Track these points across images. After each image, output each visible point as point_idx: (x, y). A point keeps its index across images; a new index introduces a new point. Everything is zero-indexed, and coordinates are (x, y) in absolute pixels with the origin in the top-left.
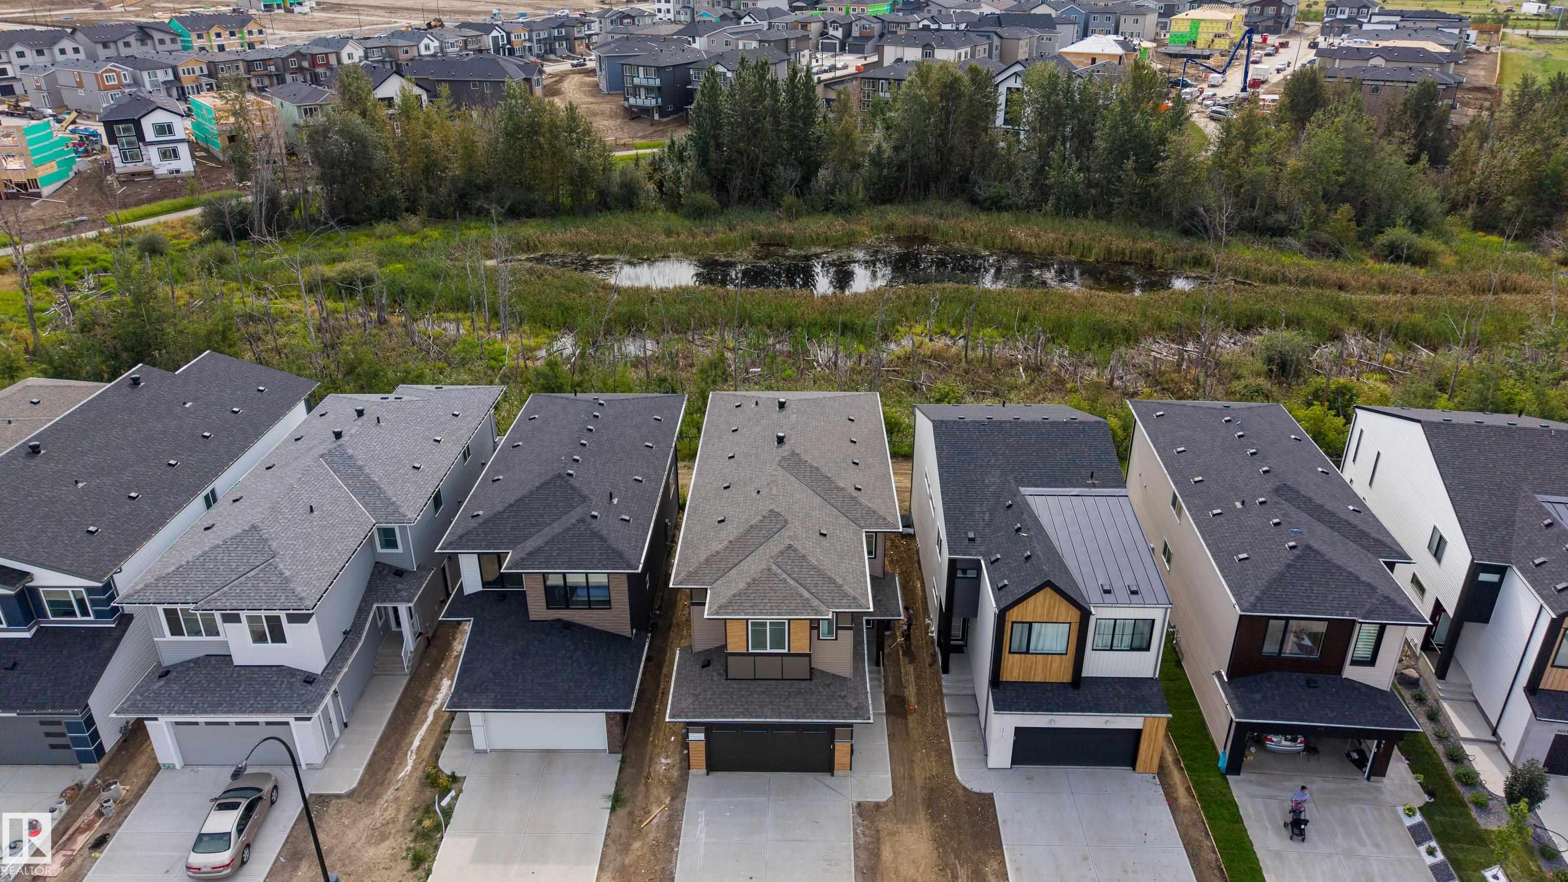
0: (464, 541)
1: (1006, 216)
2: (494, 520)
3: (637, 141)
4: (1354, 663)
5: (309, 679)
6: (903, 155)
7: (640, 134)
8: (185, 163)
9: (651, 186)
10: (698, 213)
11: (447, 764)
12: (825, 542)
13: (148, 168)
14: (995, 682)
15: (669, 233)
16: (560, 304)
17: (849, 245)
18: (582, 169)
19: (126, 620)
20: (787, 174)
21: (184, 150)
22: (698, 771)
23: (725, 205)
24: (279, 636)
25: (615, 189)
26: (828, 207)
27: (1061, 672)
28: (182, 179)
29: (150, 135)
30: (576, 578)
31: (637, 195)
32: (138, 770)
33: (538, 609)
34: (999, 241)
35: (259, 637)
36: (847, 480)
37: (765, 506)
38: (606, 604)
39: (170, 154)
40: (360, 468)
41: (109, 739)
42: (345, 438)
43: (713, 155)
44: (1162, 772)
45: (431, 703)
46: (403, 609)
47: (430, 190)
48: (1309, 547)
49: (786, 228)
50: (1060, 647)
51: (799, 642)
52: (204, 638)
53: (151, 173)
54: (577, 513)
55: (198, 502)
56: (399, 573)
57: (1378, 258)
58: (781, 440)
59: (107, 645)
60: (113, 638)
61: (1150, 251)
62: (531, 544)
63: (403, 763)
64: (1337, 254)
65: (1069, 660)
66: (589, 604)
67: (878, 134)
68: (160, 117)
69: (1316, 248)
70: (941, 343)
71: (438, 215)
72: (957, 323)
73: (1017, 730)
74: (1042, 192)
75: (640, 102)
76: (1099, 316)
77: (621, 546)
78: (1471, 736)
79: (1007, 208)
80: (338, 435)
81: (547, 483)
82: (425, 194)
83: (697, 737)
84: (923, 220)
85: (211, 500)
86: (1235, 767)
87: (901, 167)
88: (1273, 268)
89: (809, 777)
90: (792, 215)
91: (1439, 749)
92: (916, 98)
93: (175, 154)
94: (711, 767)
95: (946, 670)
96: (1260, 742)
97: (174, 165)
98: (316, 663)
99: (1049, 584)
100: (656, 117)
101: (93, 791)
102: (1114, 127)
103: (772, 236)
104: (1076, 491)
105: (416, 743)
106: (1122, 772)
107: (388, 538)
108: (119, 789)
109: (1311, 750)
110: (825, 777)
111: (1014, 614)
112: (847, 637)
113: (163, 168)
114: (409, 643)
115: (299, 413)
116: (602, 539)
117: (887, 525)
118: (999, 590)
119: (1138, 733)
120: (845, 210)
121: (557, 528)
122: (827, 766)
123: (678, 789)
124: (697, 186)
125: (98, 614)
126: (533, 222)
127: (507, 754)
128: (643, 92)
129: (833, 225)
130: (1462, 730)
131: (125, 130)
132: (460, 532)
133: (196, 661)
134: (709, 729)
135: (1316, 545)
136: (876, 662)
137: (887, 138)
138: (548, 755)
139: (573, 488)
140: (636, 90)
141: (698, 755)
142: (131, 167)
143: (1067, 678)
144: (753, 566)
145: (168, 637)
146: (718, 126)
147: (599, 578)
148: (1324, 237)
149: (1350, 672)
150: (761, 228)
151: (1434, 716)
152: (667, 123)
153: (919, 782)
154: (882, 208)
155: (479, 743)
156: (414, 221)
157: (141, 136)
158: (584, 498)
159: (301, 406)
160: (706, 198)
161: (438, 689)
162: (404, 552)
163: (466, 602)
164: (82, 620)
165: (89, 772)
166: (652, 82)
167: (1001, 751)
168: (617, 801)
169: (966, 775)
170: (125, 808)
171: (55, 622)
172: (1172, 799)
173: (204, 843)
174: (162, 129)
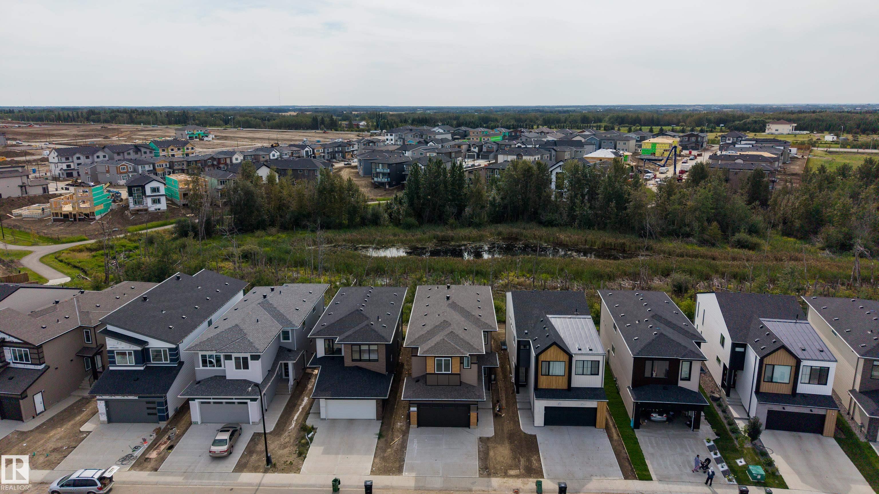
0: (319, 333)
1: (555, 229)
2: (331, 326)
3: (378, 198)
4: (682, 379)
5: (256, 386)
6: (506, 202)
7: (379, 195)
8: (163, 206)
9: (386, 215)
10: (409, 227)
11: (309, 422)
12: (466, 332)
13: (146, 208)
14: (536, 388)
15: (395, 235)
16: (345, 264)
17: (480, 241)
18: (354, 207)
19: (181, 364)
20: (449, 209)
21: (163, 200)
22: (414, 425)
23: (421, 223)
24: (246, 367)
25: (369, 216)
26: (470, 224)
27: (562, 384)
28: (161, 213)
29: (148, 192)
30: (364, 346)
31: (379, 219)
32: (183, 423)
33: (348, 363)
34: (551, 239)
35: (238, 367)
36: (476, 313)
37: (442, 319)
38: (377, 359)
39: (156, 201)
40: (275, 308)
41: (171, 413)
42: (268, 298)
43: (416, 201)
44: (607, 428)
45: (300, 405)
46: (290, 364)
47: (281, 216)
48: (662, 334)
49: (450, 233)
50: (562, 373)
51: (455, 368)
52: (215, 368)
53: (146, 210)
54: (366, 323)
55: (206, 323)
56: (290, 351)
57: (733, 246)
58: (448, 298)
59: (175, 372)
60: (177, 370)
61: (624, 244)
62: (347, 334)
63: (291, 424)
64: (713, 245)
65: (565, 379)
66: (370, 359)
67: (494, 192)
68: (154, 184)
69: (703, 242)
70: (522, 279)
71: (284, 228)
72: (530, 271)
73: (546, 408)
74: (573, 218)
75: (379, 180)
76: (596, 269)
77: (384, 334)
78: (738, 417)
79: (556, 225)
80: (265, 297)
81: (352, 313)
82: (279, 218)
83: (414, 409)
84: (515, 230)
85: (210, 323)
86: (637, 425)
87: (505, 207)
88: (682, 251)
89: (460, 429)
90: (453, 227)
91: (725, 422)
92: (511, 176)
93: (159, 201)
94: (419, 425)
95: (518, 392)
97: (158, 206)
98: (259, 379)
99: (555, 343)
100: (387, 187)
101: (166, 430)
102: (606, 188)
103: (443, 237)
104: (570, 316)
105: (295, 418)
106: (592, 428)
107: (286, 335)
108: (176, 431)
109: (670, 420)
110: (467, 429)
111: (542, 357)
112: (475, 367)
113: (152, 207)
114: (291, 382)
115: (240, 295)
116: (375, 331)
117: (492, 328)
118: (536, 348)
119: (595, 409)
120: (478, 226)
121: (357, 328)
122: (467, 424)
123: (405, 433)
124: (408, 215)
125: (171, 360)
126: (330, 231)
127: (334, 421)
128: (381, 175)
129: (473, 232)
130: (735, 415)
131: (137, 190)
132: (317, 330)
133: (211, 378)
134: (419, 405)
135: (664, 333)
137: (498, 194)
138: (351, 421)
139: (363, 315)
140: (378, 175)
141: (414, 418)
142: (137, 207)
143: (565, 387)
144: (437, 339)
145: (201, 368)
146: (418, 188)
147: (373, 347)
148: (706, 237)
149: (681, 384)
150: (438, 233)
151: (724, 411)
152: (392, 190)
153: (506, 431)
154: (496, 225)
155: (323, 416)
156: (274, 230)
157: (144, 193)
158: (367, 318)
159: (242, 292)
160: (412, 220)
161: (303, 400)
162: (292, 342)
163: (318, 361)
164: (165, 363)
165: (163, 425)
166: (385, 171)
167: (539, 418)
168: (380, 436)
169: (525, 427)
170: (179, 437)
171: (153, 363)
172: (610, 437)
173: (216, 443)
174: (154, 190)
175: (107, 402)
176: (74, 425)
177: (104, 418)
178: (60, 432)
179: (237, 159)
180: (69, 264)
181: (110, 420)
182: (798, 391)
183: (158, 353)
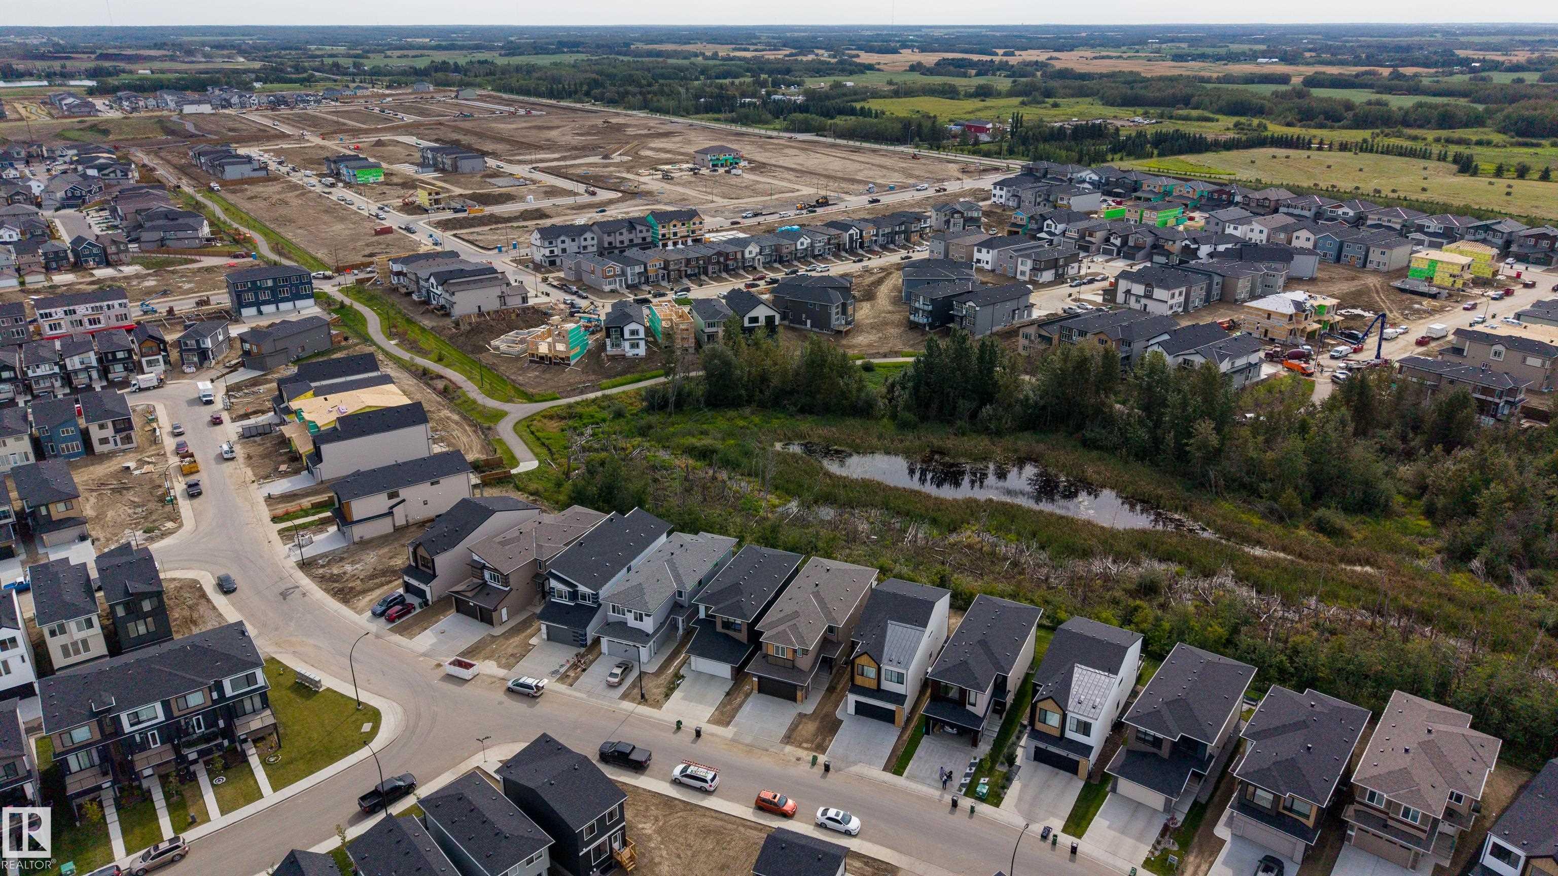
0: (700, 600)
2: (713, 595)
4: (969, 704)
5: (648, 635)
6: (1041, 403)
7: (911, 342)
8: (642, 351)
9: (883, 403)
11: (682, 672)
12: (809, 625)
13: (623, 353)
14: (853, 684)
17: (985, 459)
19: (600, 605)
21: (642, 344)
22: (755, 691)
24: (641, 620)
25: (862, 402)
26: (986, 431)
27: (873, 685)
28: (638, 359)
29: (627, 335)
30: (732, 619)
31: (873, 408)
32: (595, 652)
33: (719, 628)
35: (636, 619)
36: (833, 605)
37: (796, 608)
38: (740, 631)
39: (635, 346)
40: (676, 569)
41: (589, 642)
42: (674, 556)
44: (899, 728)
45: (683, 653)
46: (680, 619)
48: (966, 662)
50: (874, 677)
51: (789, 655)
52: (621, 616)
53: (624, 355)
54: (738, 597)
55: (625, 569)
56: (682, 607)
57: (1307, 527)
58: (817, 585)
59: (594, 612)
60: (596, 610)
62: (721, 606)
63: (670, 668)
65: (876, 682)
66: (735, 630)
68: (633, 326)
69: (1270, 513)
71: (762, 407)
73: (856, 702)
77: (747, 613)
79: (1097, 448)
80: (672, 555)
81: (732, 586)
82: (758, 393)
83: (757, 680)
85: (629, 569)
86: (928, 732)
90: (958, 433)
93: (638, 346)
94: (759, 691)
97: (636, 351)
98: (650, 631)
99: (866, 653)
100: (927, 329)
101: (583, 656)
103: (939, 447)
104: (907, 625)
105: (674, 665)
106: (889, 724)
107: (680, 594)
108: (591, 657)
109: (958, 734)
110: (791, 703)
111: (858, 661)
112: (809, 658)
113: (630, 352)
114: (681, 631)
115: (663, 538)
116: (743, 609)
117: (838, 624)
119: (895, 712)
120: (994, 434)
121: (730, 602)
122: (793, 699)
123: (747, 695)
124: (907, 408)
125: (593, 602)
127: (700, 673)
128: (920, 313)
129: (982, 443)
131: (615, 331)
132: (702, 597)
133: (617, 622)
134: (760, 678)
135: (971, 661)
138: (713, 677)
139: (739, 589)
140: (916, 311)
141: (756, 686)
142: (615, 351)
143: (875, 687)
144: (781, 628)
145: (611, 613)
147: (739, 621)
152: (933, 334)
153: (823, 711)
155: (693, 668)
157: (622, 335)
158: (741, 593)
159: (665, 535)
161: (685, 649)
162: (684, 600)
163: (699, 621)
164: (588, 603)
165: (582, 650)
166: (926, 308)
167: (851, 709)
168: (728, 694)
169: (839, 714)
170: (592, 662)
171: (581, 602)
172: (900, 737)
173: (612, 675)
174: (633, 332)
175: (548, 626)
176: (526, 637)
177: (545, 636)
178: (516, 640)
179: (750, 252)
180: (538, 439)
181: (549, 639)
182: (1064, 735)
183: (584, 597)
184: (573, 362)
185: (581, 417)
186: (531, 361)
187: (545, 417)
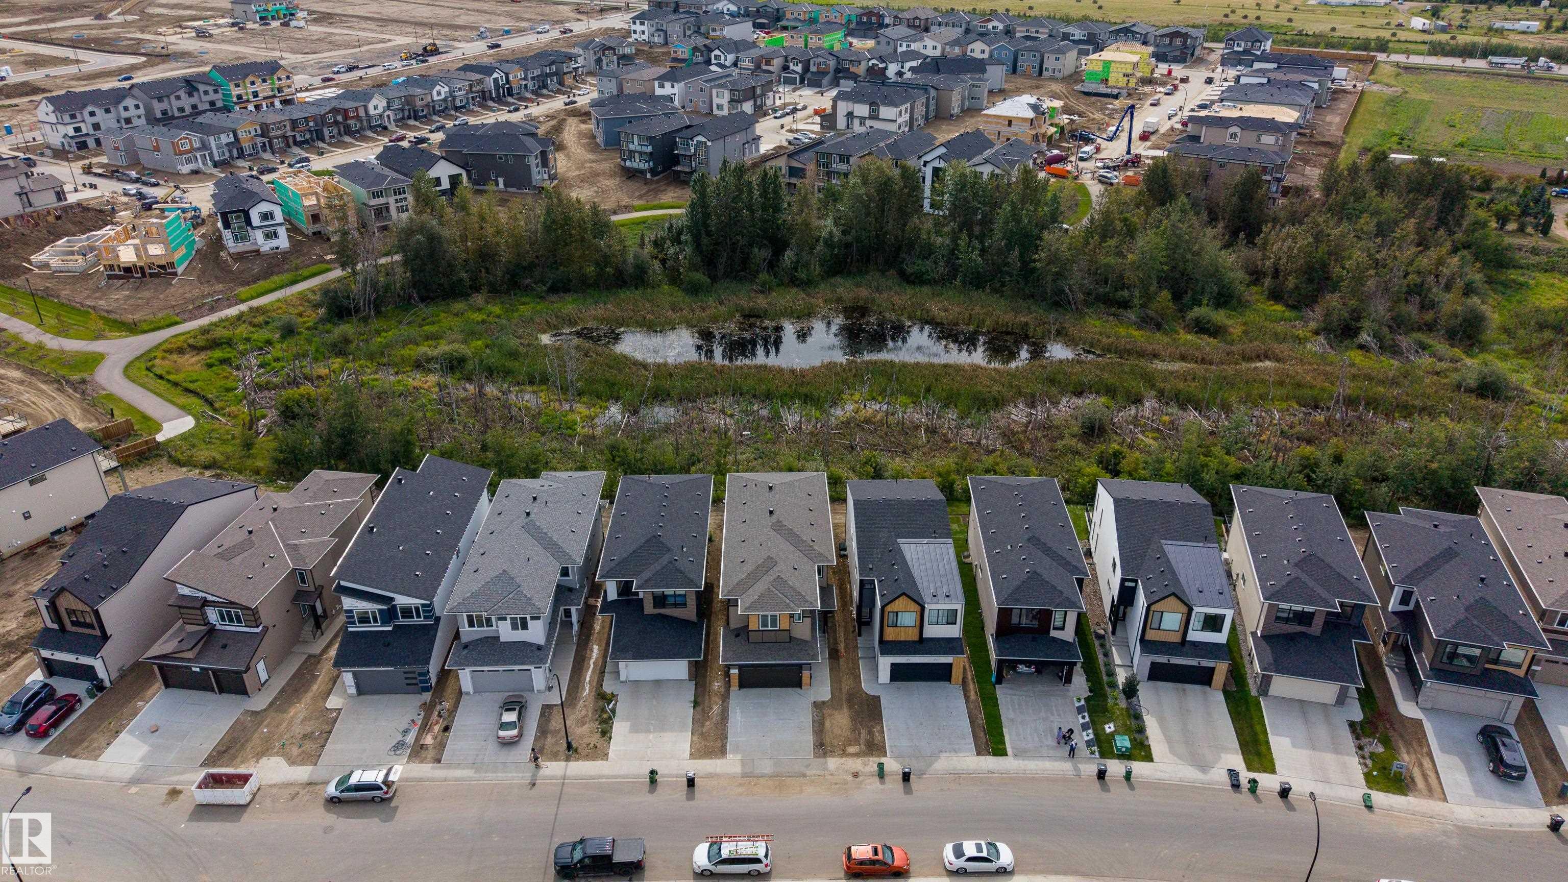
1: (926, 289)
2: (624, 562)
3: (637, 203)
4: (1055, 629)
5: (539, 648)
6: (849, 238)
7: (637, 194)
8: (283, 242)
9: (656, 265)
10: (694, 290)
11: (608, 688)
12: (796, 573)
13: (254, 248)
14: (881, 641)
15: (674, 308)
16: (607, 381)
19: (438, 619)
20: (761, 254)
21: (282, 232)
22: (734, 688)
23: (714, 279)
24: (525, 627)
25: (631, 270)
26: (794, 282)
27: (913, 636)
28: (281, 253)
29: (256, 220)
30: (669, 591)
31: (646, 273)
32: (453, 695)
33: (649, 608)
34: (918, 313)
35: (514, 627)
37: (765, 553)
38: (684, 605)
39: (271, 235)
40: (546, 534)
41: (433, 681)
42: (532, 516)
43: (705, 241)
44: (964, 683)
45: (590, 658)
46: (573, 610)
47: (488, 273)
48: (1035, 572)
49: (762, 302)
50: (913, 624)
51: (784, 624)
52: (485, 628)
53: (258, 251)
54: (666, 557)
55: (456, 554)
56: (570, 590)
57: (1188, 329)
58: (771, 512)
59: (432, 633)
60: (434, 628)
62: (647, 575)
63: (584, 689)
65: (917, 630)
66: (676, 605)
67: (829, 222)
68: (264, 207)
70: (872, 407)
71: (495, 291)
73: (893, 665)
74: (954, 271)
75: (635, 165)
77: (692, 576)
78: (1120, 663)
79: (928, 282)
80: (528, 514)
81: (648, 541)
82: (483, 274)
83: (734, 671)
84: (864, 292)
86: (999, 680)
87: (848, 247)
89: (790, 690)
90: (765, 289)
91: (1103, 669)
92: (858, 197)
93: (275, 235)
94: (742, 686)
95: (860, 635)
96: (1014, 668)
97: (274, 243)
98: (541, 640)
99: (904, 594)
100: (649, 176)
101: (432, 705)
102: (1006, 223)
103: (751, 309)
104: (926, 541)
105: (588, 679)
106: (946, 684)
107: (565, 572)
108: (446, 704)
109: (1039, 671)
110: (798, 690)
111: (889, 608)
112: (808, 621)
113: (266, 246)
114: (576, 627)
115: (486, 502)
116: (682, 572)
117: (829, 561)
118: (882, 596)
119: (950, 665)
120: (806, 284)
121: (657, 567)
122: (799, 684)
123: (725, 697)
124: (693, 267)
125: (425, 617)
126: (569, 297)
127: (636, 682)
128: (637, 155)
129: (797, 298)
130: (1117, 660)
131: (237, 218)
132: (607, 569)
133: (481, 639)
134: (740, 667)
135: (1038, 571)
136: (823, 631)
137: (836, 224)
138: (658, 683)
139: (662, 543)
141: (735, 681)
142: (242, 247)
143: (916, 638)
144: (760, 587)
145: (467, 628)
147: (681, 591)
148: (1150, 313)
149: (1054, 633)
150: (743, 303)
151: (1106, 655)
152: (658, 182)
153: (844, 691)
154: (833, 280)
155: (623, 677)
156: (479, 299)
157: (248, 222)
158: (669, 549)
159: (485, 495)
160: (699, 277)
161: (592, 651)
162: (573, 579)
163: (607, 606)
165: (427, 697)
166: (645, 149)
167: (884, 675)
168: (696, 704)
169: (867, 687)
170: (453, 712)
171: (402, 621)
172: (967, 697)
173: (504, 726)
174: (266, 216)
175: (355, 674)
176: (314, 699)
177: (353, 691)
178: (300, 710)
180: (176, 384)
181: (360, 692)
182: (1188, 639)
183: (407, 612)
184: (180, 270)
185: (229, 343)
186: (110, 277)
187: (170, 351)
